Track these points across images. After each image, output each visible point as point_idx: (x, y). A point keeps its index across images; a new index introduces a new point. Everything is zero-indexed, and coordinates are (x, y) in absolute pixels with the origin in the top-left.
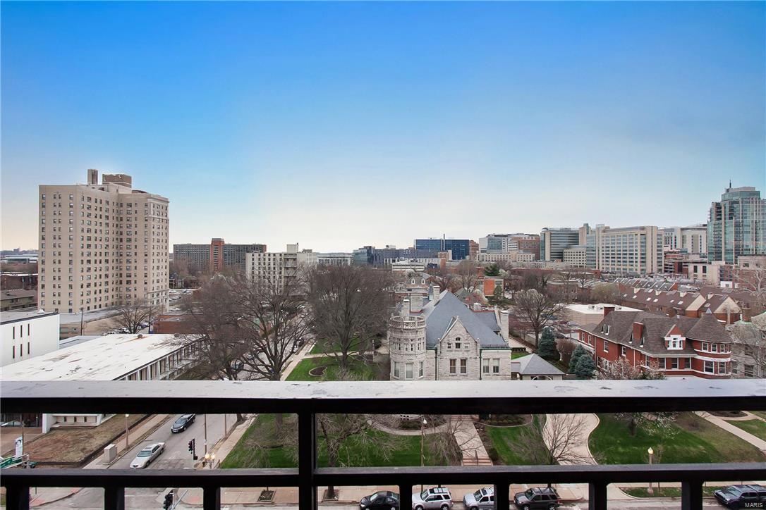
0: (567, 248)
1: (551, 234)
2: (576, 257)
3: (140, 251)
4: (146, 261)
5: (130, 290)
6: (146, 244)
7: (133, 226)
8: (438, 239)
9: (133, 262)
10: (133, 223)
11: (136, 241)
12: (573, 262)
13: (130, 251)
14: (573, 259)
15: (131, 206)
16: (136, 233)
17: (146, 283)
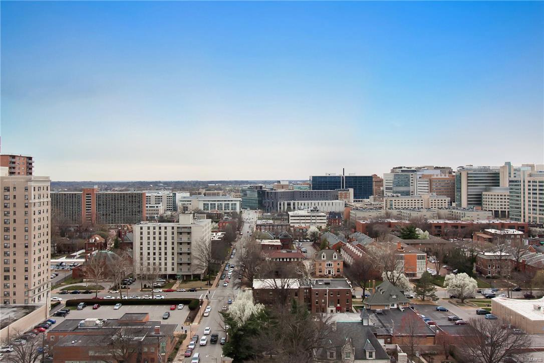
0: (486, 190)
1: (468, 174)
2: (496, 200)
3: (20, 242)
4: (26, 254)
5: (8, 287)
6: (26, 233)
7: (12, 213)
8: (337, 175)
9: (11, 254)
10: (12, 210)
11: (14, 230)
12: (493, 207)
13: (8, 242)
14: (493, 203)
15: (9, 190)
16: (15, 221)
17: (26, 279)
